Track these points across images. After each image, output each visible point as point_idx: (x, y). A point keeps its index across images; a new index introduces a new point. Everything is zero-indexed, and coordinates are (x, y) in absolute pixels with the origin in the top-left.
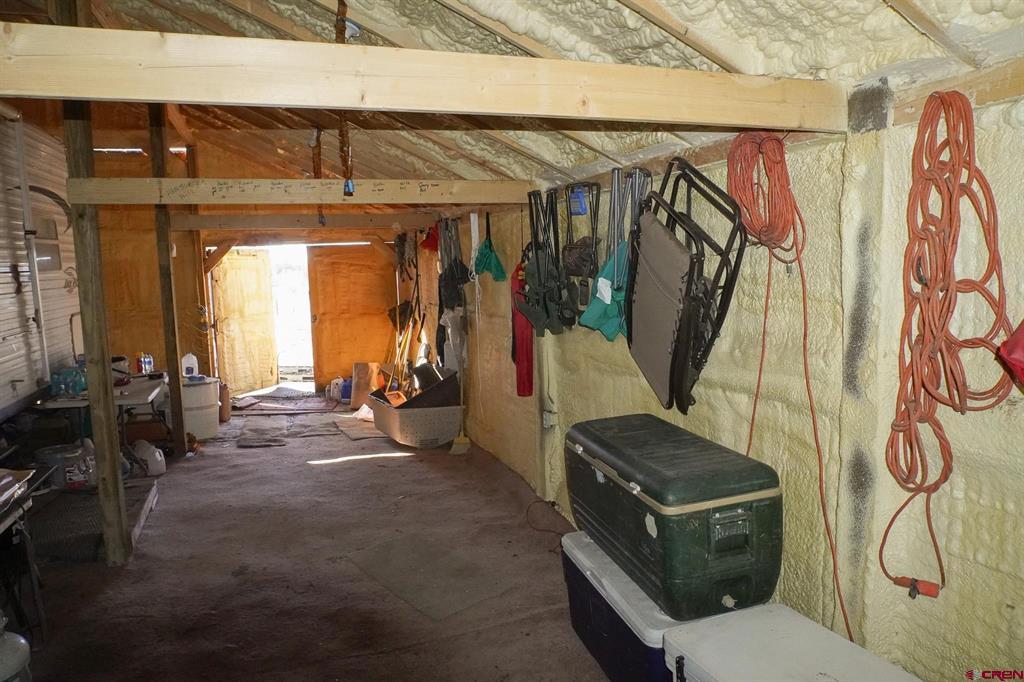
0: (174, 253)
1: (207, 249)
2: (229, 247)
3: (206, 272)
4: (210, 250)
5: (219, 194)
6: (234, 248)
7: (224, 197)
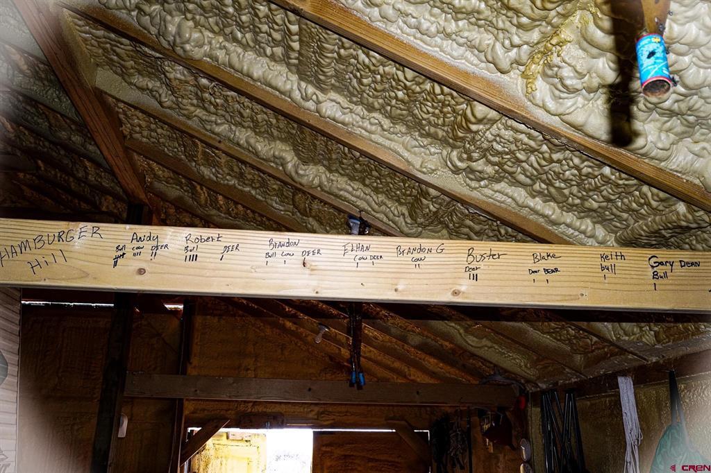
0: (123, 431)
1: (190, 429)
2: (217, 428)
3: (183, 461)
4: (192, 431)
5: (130, 264)
6: (222, 430)
7: (141, 272)
